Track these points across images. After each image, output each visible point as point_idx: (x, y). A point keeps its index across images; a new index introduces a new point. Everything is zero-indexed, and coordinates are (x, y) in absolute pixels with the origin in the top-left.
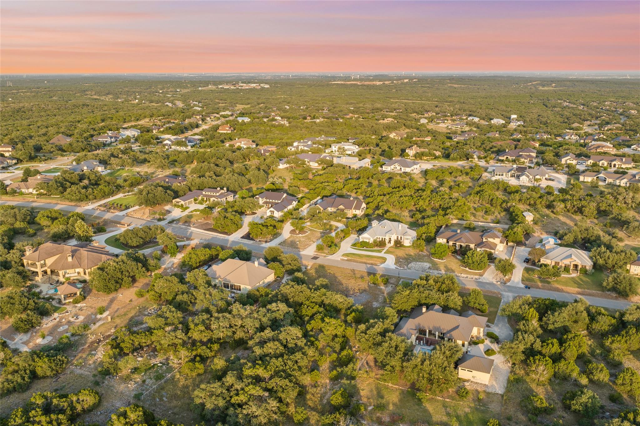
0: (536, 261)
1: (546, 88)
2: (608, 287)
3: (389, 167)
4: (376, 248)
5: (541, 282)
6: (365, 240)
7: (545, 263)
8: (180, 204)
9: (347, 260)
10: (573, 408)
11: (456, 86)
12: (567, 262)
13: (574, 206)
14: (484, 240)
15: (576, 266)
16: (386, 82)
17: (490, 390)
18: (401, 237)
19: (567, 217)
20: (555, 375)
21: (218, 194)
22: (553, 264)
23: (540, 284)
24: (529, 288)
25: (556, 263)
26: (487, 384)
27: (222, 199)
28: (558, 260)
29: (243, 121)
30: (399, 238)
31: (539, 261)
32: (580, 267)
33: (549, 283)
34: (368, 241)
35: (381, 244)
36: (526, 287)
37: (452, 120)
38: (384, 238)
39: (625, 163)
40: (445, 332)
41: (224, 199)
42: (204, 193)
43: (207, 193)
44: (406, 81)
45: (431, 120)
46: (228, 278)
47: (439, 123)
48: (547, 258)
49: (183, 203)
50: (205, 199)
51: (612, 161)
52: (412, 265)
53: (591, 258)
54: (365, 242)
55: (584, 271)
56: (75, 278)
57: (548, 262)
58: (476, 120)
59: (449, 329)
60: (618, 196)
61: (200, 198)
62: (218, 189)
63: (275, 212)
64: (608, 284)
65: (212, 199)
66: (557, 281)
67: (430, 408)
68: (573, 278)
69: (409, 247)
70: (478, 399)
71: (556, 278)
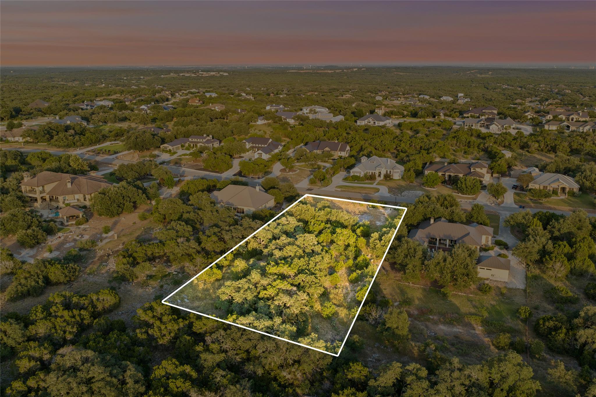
0: (525, 187)
1: (483, 76)
3: (363, 122)
4: (367, 181)
5: (533, 203)
6: (356, 174)
7: (534, 188)
8: (168, 149)
9: (341, 191)
11: (402, 74)
12: (555, 185)
13: (547, 146)
14: (472, 170)
15: (563, 189)
16: (337, 71)
17: (511, 286)
18: (390, 171)
19: (542, 155)
20: (572, 272)
21: (204, 140)
22: (542, 188)
23: (533, 205)
24: (523, 207)
25: (544, 187)
26: (506, 281)
27: (209, 145)
28: (546, 184)
29: (211, 96)
30: (389, 172)
31: (527, 186)
32: (567, 190)
33: (541, 203)
34: (359, 175)
35: (372, 178)
36: (521, 207)
37: (405, 98)
38: (373, 172)
39: (582, 117)
40: (456, 239)
41: (211, 144)
42: (190, 140)
43: (193, 140)
44: (355, 70)
45: (385, 97)
46: (231, 201)
47: (393, 100)
48: (535, 183)
49: (171, 148)
50: (192, 146)
51: (569, 115)
52: (405, 193)
53: (577, 182)
54: (356, 176)
55: (572, 194)
56: (75, 204)
57: (537, 187)
58: (427, 97)
59: (460, 236)
60: (587, 137)
61: (187, 145)
62: (205, 135)
63: (263, 154)
65: (199, 145)
66: (548, 202)
67: (456, 302)
68: (562, 200)
69: (399, 180)
70: (502, 294)
71: (546, 200)
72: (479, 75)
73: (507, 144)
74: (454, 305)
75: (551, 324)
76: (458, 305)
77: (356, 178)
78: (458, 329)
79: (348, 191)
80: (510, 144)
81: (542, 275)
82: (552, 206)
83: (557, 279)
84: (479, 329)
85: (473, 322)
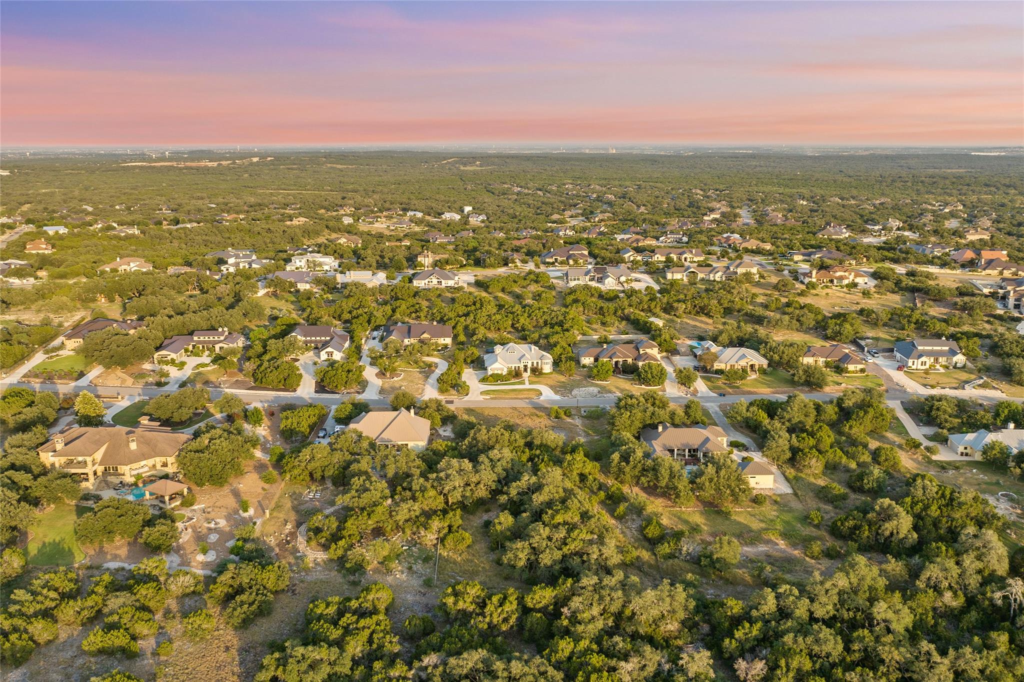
0: (710, 368)
1: (468, 168)
2: (801, 381)
4: (513, 381)
5: (730, 387)
6: (496, 372)
7: (719, 368)
9: (492, 398)
10: (866, 487)
12: (743, 363)
14: (641, 352)
15: (752, 366)
17: (779, 492)
18: (537, 363)
20: (827, 467)
22: (728, 368)
23: (730, 390)
24: (724, 395)
25: (731, 366)
26: (773, 487)
28: (732, 362)
30: (535, 365)
31: (713, 366)
32: (757, 367)
33: (738, 387)
34: (499, 372)
35: (517, 374)
36: (721, 395)
38: (516, 365)
40: (696, 447)
42: (196, 338)
43: (202, 338)
48: (720, 362)
49: (173, 356)
51: (681, 254)
52: (575, 392)
53: (764, 356)
54: (497, 375)
55: (763, 372)
57: (722, 366)
58: (419, 215)
59: (699, 443)
63: (335, 352)
64: (800, 378)
65: (217, 347)
66: (744, 384)
67: (741, 519)
68: (755, 380)
69: (551, 373)
70: (776, 502)
71: (743, 381)
72: (462, 168)
73: (646, 307)
74: (739, 523)
75: (851, 523)
76: (745, 522)
77: (497, 378)
78: (762, 548)
79: (501, 398)
80: (649, 307)
81: (800, 474)
82: (752, 390)
83: (815, 476)
84: (782, 544)
85: (773, 538)
